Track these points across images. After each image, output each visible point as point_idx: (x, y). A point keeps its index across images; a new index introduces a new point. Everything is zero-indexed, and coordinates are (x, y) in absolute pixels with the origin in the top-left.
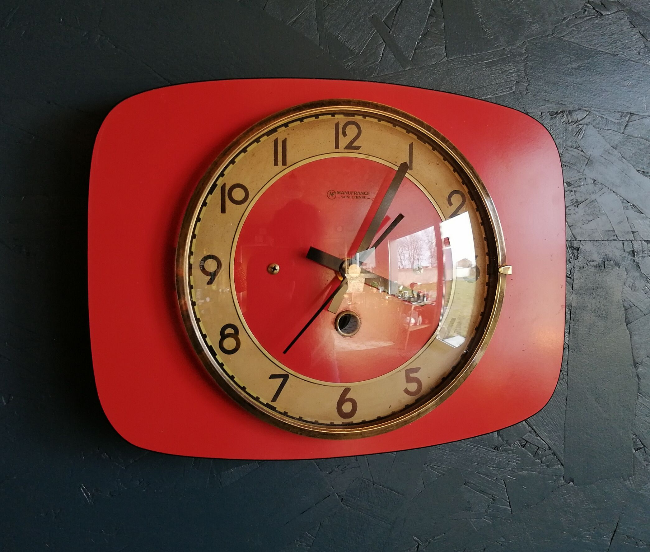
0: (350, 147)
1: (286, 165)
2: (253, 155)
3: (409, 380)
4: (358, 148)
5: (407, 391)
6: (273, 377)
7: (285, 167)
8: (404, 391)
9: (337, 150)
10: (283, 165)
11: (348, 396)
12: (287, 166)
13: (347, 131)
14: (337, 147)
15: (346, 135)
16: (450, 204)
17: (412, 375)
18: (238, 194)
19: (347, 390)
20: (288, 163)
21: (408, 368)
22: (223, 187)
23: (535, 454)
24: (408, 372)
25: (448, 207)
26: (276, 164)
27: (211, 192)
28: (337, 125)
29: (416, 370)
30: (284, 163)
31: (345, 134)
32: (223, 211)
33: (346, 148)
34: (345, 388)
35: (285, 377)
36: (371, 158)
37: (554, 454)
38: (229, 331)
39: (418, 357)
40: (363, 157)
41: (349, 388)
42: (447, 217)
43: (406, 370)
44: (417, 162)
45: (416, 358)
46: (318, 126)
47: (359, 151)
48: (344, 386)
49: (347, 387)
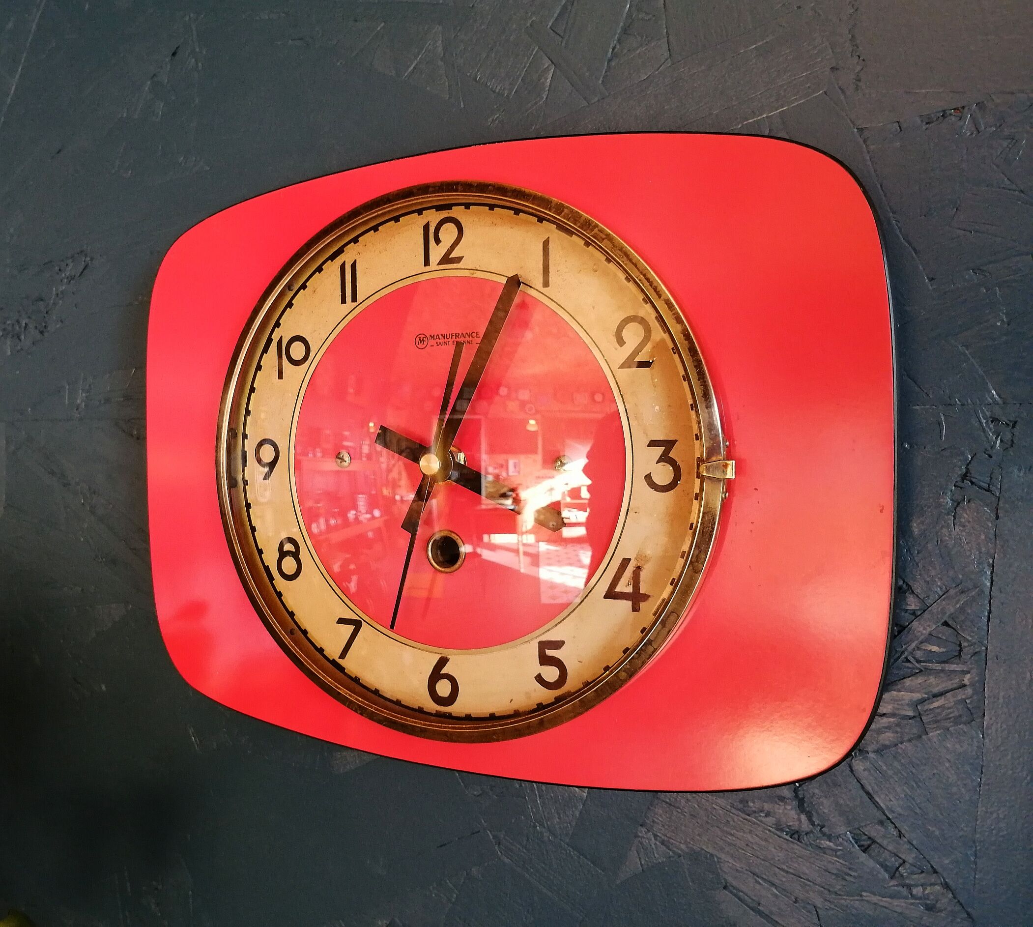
0: (446, 259)
1: (357, 302)
2: (314, 292)
3: (545, 660)
4: (459, 260)
5: (539, 679)
6: (342, 621)
7: (355, 304)
8: (536, 678)
9: (428, 269)
10: (352, 302)
11: (443, 671)
12: (359, 302)
13: (442, 234)
14: (427, 262)
15: (441, 242)
16: (621, 342)
17: (550, 653)
18: (298, 351)
19: (443, 662)
20: (360, 298)
21: (544, 638)
22: (280, 342)
24: (543, 646)
25: (616, 349)
26: (344, 301)
27: (265, 350)
28: (426, 228)
29: (558, 645)
30: (354, 299)
31: (438, 241)
32: (280, 376)
33: (438, 264)
34: (440, 656)
35: (357, 625)
36: (478, 275)
38: (288, 547)
39: (561, 622)
40: (467, 274)
41: (447, 657)
42: (615, 367)
43: (540, 643)
44: (558, 271)
45: (557, 624)
46: (399, 233)
47: (460, 265)
48: (439, 653)
49: (443, 655)
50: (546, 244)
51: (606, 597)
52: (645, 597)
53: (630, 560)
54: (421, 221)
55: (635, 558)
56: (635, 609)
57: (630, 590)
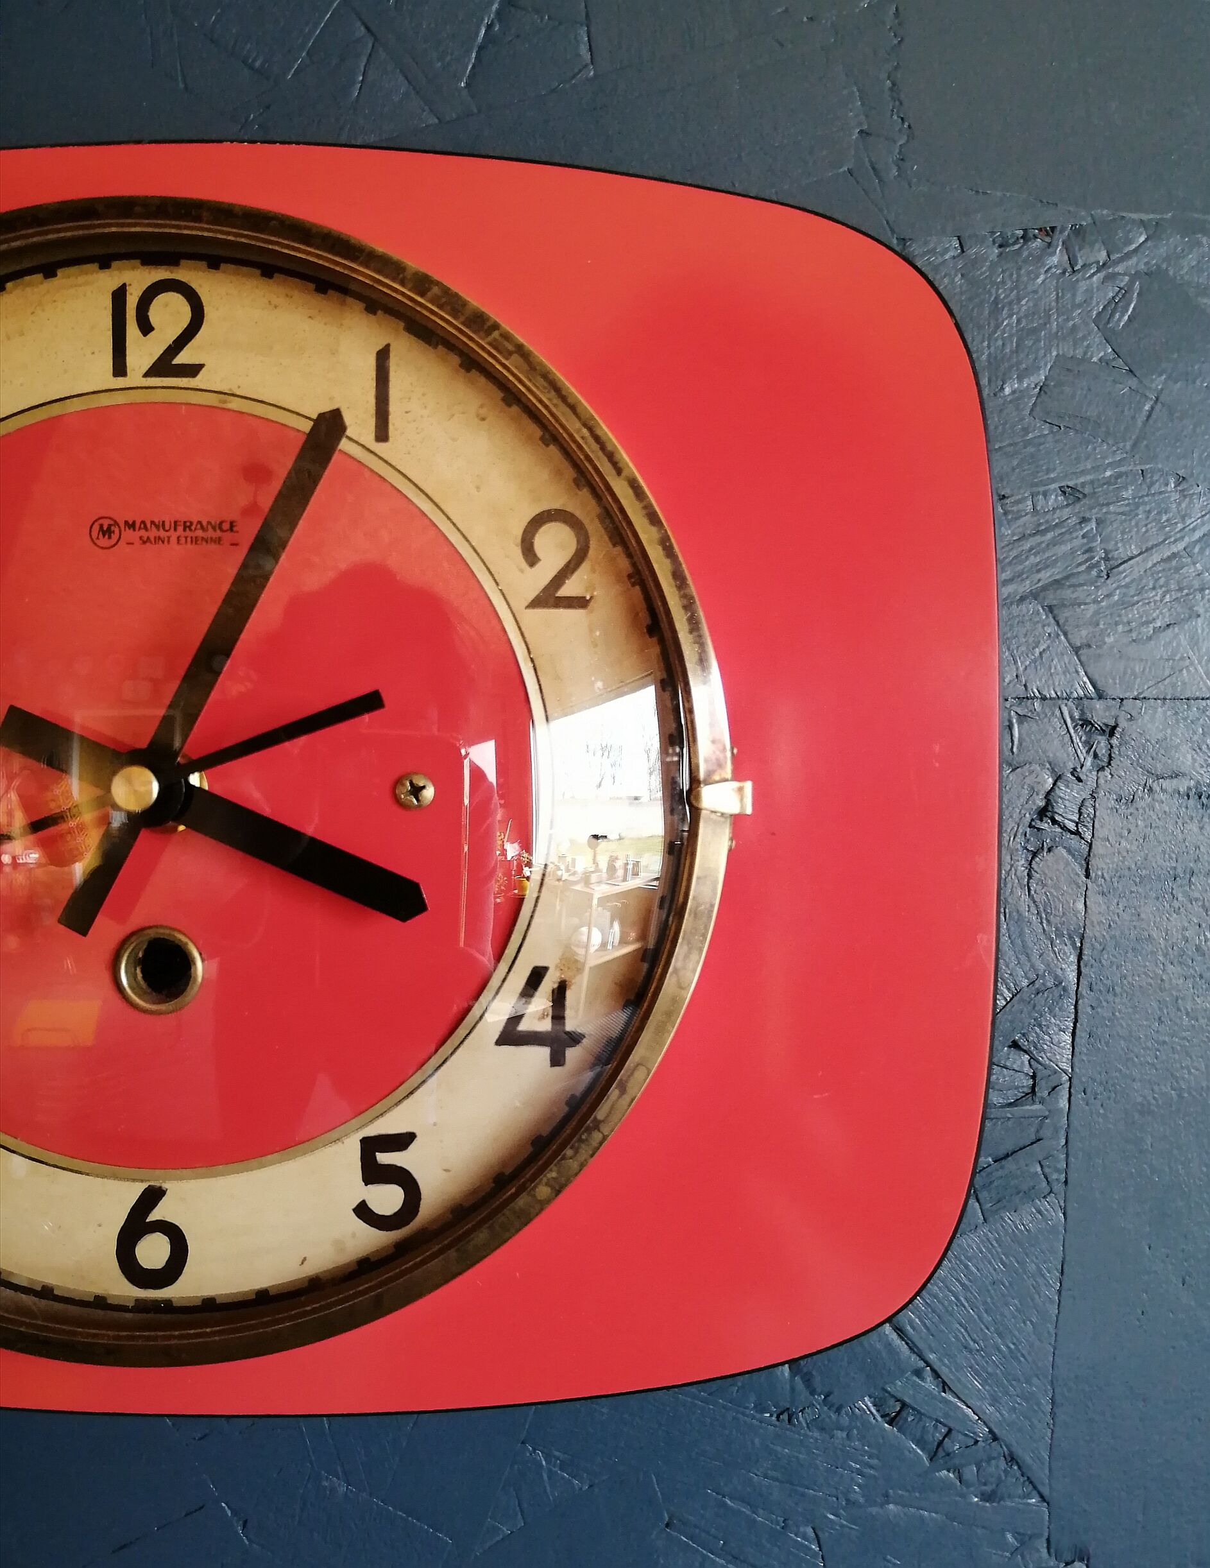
0: (163, 367)
3: (373, 1173)
4: (193, 370)
5: (363, 1211)
8: (354, 1210)
9: (121, 382)
11: (154, 1216)
13: (155, 314)
14: (120, 369)
15: (152, 329)
16: (531, 557)
17: (383, 1158)
19: (152, 1196)
21: (372, 1131)
23: (937, 1452)
24: (371, 1146)
25: (522, 571)
28: (119, 296)
29: (402, 1141)
31: (146, 328)
33: (146, 375)
34: (145, 1186)
36: (234, 404)
37: (1012, 1459)
39: (407, 1096)
40: (212, 400)
41: (160, 1187)
42: (519, 604)
43: (365, 1142)
44: (407, 412)
45: (400, 1102)
46: (55, 301)
47: (196, 382)
48: (142, 1181)
49: (152, 1183)
50: (383, 356)
51: (499, 1043)
52: (575, 1039)
53: (546, 969)
54: (109, 280)
55: (557, 966)
56: (557, 1060)
57: (546, 1026)
